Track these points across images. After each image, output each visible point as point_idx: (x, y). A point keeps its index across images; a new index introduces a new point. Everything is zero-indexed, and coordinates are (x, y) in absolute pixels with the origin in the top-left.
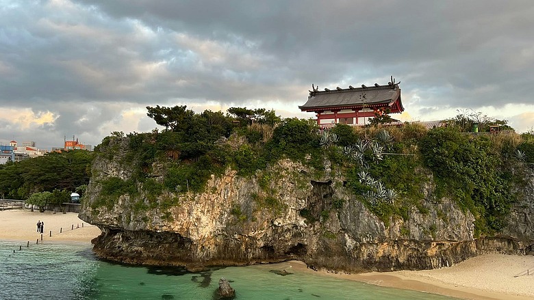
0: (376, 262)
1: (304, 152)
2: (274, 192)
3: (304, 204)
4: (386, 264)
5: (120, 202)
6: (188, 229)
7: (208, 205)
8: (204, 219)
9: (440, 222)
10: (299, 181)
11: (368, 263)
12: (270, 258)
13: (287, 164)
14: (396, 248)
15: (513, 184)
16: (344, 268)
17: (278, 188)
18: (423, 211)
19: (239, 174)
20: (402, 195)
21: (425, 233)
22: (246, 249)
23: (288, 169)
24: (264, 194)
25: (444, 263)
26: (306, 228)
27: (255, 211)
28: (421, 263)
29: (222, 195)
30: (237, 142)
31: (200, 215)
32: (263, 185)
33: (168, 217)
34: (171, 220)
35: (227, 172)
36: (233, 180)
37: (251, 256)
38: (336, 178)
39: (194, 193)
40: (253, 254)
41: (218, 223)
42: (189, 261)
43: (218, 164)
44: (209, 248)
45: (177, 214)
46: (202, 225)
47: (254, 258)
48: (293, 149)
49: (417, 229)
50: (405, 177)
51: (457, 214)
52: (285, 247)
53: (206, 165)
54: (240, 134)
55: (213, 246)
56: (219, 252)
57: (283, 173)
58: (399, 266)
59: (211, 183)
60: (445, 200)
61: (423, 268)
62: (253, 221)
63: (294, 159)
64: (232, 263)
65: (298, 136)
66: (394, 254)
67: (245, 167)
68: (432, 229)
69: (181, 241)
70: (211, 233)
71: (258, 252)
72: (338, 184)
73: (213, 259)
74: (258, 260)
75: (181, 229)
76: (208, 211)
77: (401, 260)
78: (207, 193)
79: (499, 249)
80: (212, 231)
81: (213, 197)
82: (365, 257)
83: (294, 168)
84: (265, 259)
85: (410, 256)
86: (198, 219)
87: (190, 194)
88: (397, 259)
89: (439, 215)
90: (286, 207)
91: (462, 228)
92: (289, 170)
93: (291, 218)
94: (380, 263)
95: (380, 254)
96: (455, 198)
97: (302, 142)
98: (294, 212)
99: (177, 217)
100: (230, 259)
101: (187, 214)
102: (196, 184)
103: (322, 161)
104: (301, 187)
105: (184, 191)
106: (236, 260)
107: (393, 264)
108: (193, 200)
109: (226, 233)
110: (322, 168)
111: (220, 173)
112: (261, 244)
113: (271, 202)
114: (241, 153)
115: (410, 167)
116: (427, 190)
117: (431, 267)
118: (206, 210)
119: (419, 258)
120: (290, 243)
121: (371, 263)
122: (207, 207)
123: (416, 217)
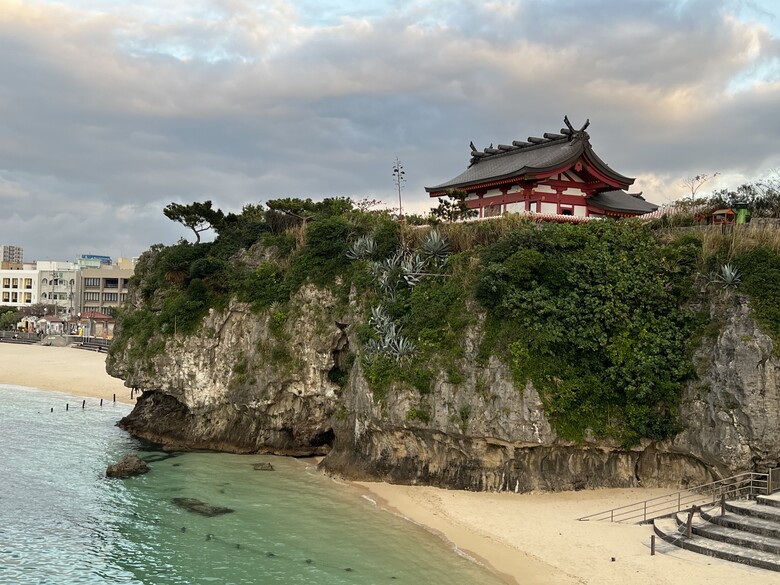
0: (391, 467)
1: (335, 273)
2: (287, 338)
3: (326, 362)
4: (406, 473)
7: (204, 355)
8: (201, 377)
9: (478, 402)
10: (319, 321)
11: (378, 465)
12: (289, 448)
13: (310, 292)
16: (343, 470)
17: (294, 333)
18: (456, 381)
19: (255, 310)
21: (452, 419)
22: (257, 429)
23: (310, 301)
24: (273, 342)
25: (509, 485)
26: (337, 402)
27: (255, 368)
28: (463, 477)
29: (225, 341)
31: (194, 370)
33: (150, 369)
34: (152, 374)
35: (231, 306)
36: (244, 318)
37: (261, 440)
38: (355, 317)
39: (183, 336)
40: (266, 439)
41: (223, 385)
42: (180, 438)
43: (217, 292)
44: (217, 423)
45: (161, 366)
46: (198, 385)
47: (266, 445)
48: (317, 268)
49: (446, 411)
51: (506, 389)
52: (310, 432)
56: (226, 431)
57: (304, 308)
58: (428, 479)
59: (207, 322)
60: (494, 362)
62: (251, 384)
63: (320, 284)
64: (233, 448)
67: (258, 296)
68: (465, 415)
70: (214, 399)
71: (273, 437)
73: (214, 440)
74: (270, 448)
75: (170, 388)
76: (205, 365)
77: (432, 469)
78: (199, 336)
80: (216, 396)
81: (210, 344)
82: (379, 456)
83: (319, 299)
84: (281, 448)
85: (452, 464)
86: (192, 376)
87: (177, 338)
88: (427, 467)
89: (477, 388)
90: (306, 365)
92: (312, 304)
93: (314, 385)
94: (398, 468)
95: (403, 453)
96: (508, 359)
98: (318, 374)
99: (161, 370)
100: (233, 442)
101: (176, 368)
102: (187, 320)
103: (349, 286)
105: (170, 332)
106: (237, 445)
107: (419, 473)
108: (180, 346)
111: (221, 307)
112: (279, 423)
115: (457, 299)
116: (472, 341)
117: (479, 488)
118: (201, 364)
119: (464, 468)
120: (318, 427)
121: (384, 468)
122: (202, 358)
123: (445, 389)
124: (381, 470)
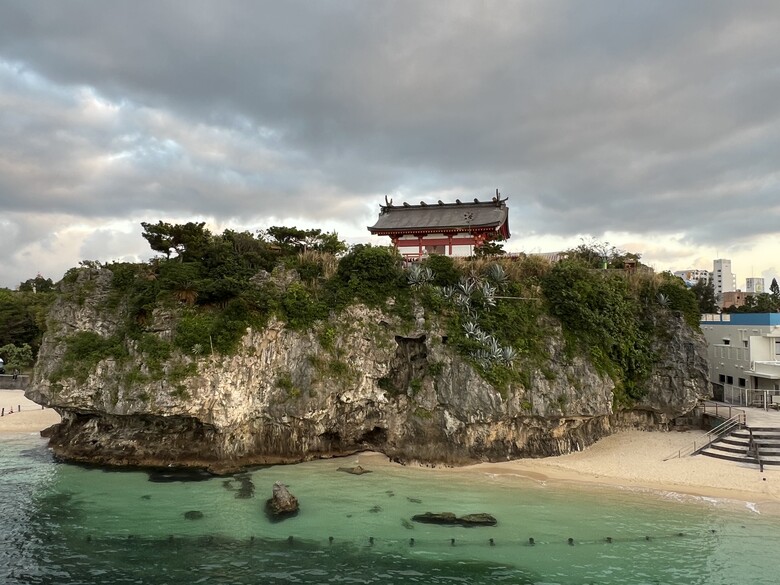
0: (486, 449)
1: (385, 294)
2: (341, 353)
3: (384, 371)
4: (499, 451)
5: (99, 371)
6: (211, 410)
7: (243, 373)
8: (236, 395)
9: (571, 391)
10: (378, 337)
11: (476, 450)
12: (335, 449)
13: (361, 311)
14: (513, 428)
15: (655, 338)
16: (443, 460)
17: (347, 347)
18: (549, 377)
19: (289, 327)
20: (523, 355)
21: (552, 406)
22: (299, 438)
23: (362, 319)
24: (327, 356)
25: (574, 447)
26: (386, 404)
27: (314, 381)
28: (544, 448)
29: (263, 358)
30: (284, 279)
31: (229, 389)
32: (325, 342)
33: (181, 393)
34: (186, 397)
35: (270, 325)
36: (279, 335)
37: (305, 448)
38: (432, 332)
39: (222, 356)
40: (309, 445)
41: (257, 401)
42: (213, 458)
43: (255, 312)
44: (242, 438)
45: (194, 388)
46: (233, 404)
47: (310, 451)
48: (369, 291)
49: (541, 401)
50: (526, 329)
51: (593, 379)
52: (356, 432)
53: (239, 313)
54: (288, 267)
55: (248, 435)
56: (258, 444)
57: (355, 325)
58: (518, 454)
59: (246, 341)
60: (578, 361)
61: (549, 454)
62: (311, 396)
63: (371, 304)
64: (278, 459)
65: (377, 271)
66: (510, 437)
67: (297, 316)
68: (562, 400)
69: (199, 429)
70: (245, 416)
71: (316, 442)
72: (435, 340)
73: (250, 455)
74: (317, 454)
75: (201, 410)
76: (242, 383)
77: (520, 444)
78: (241, 355)
79: (637, 425)
80: (247, 412)
81: (250, 362)
82: (472, 442)
83: (370, 317)
84: (327, 452)
85: (531, 438)
86: (227, 396)
87: (214, 358)
88: (514, 444)
89: (570, 381)
90: (359, 374)
91: (599, 398)
92: (364, 321)
93: (365, 391)
94: (492, 450)
95: (492, 438)
96: (590, 358)
97: (382, 279)
98: (370, 381)
99: (195, 393)
100: (275, 453)
101: (209, 388)
102: (224, 342)
103: (411, 306)
104: (381, 346)
105: (205, 352)
106: (284, 455)
107: (510, 451)
108: (219, 365)
109: (269, 416)
110: (412, 318)
111: (260, 326)
112: (321, 429)
113: (338, 369)
114: (291, 296)
115: (532, 316)
116: (554, 347)
117: (558, 453)
118: (239, 381)
119: (543, 441)
120: (362, 428)
121: (481, 451)
122: (241, 376)
123: (541, 384)
124: (478, 453)
